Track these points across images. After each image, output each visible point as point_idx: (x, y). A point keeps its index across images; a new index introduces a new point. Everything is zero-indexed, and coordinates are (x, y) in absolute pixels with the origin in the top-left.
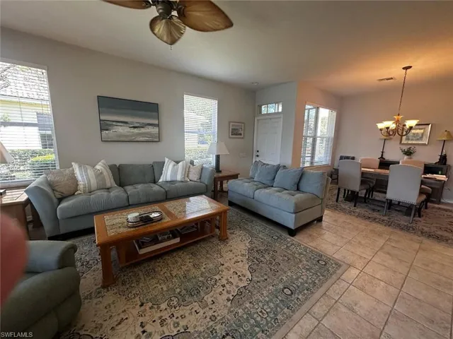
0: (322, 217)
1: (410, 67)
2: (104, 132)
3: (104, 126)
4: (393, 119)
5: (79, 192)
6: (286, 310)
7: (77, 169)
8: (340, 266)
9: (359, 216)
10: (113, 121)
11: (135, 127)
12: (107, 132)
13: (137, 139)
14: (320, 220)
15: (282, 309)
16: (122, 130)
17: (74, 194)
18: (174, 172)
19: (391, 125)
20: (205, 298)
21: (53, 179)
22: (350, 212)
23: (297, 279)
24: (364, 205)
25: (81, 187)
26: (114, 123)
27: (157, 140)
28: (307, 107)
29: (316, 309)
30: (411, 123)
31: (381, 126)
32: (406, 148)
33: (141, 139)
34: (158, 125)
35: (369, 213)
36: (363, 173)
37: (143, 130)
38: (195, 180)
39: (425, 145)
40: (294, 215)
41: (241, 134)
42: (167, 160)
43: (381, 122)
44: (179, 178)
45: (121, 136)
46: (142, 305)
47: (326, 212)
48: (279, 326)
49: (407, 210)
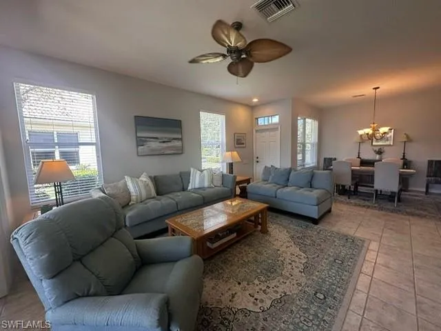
0: (331, 208)
1: (378, 88)
2: (140, 148)
3: (140, 142)
4: (371, 127)
5: (132, 202)
6: (346, 273)
7: (130, 182)
8: (364, 241)
9: (356, 205)
10: (148, 138)
11: (164, 142)
12: (142, 147)
13: (166, 153)
14: (330, 211)
15: (343, 273)
16: (154, 145)
17: (128, 204)
18: (202, 180)
19: (369, 131)
20: (283, 273)
21: (111, 192)
22: (347, 203)
23: (340, 253)
24: (354, 197)
25: (134, 198)
26: (148, 139)
27: (180, 152)
28: (299, 118)
29: (364, 269)
30: (383, 130)
31: (361, 132)
32: (377, 149)
33: (169, 152)
34: (181, 139)
35: (362, 202)
36: (353, 171)
37: (169, 144)
38: (219, 185)
39: (390, 145)
40: (317, 207)
41: (243, 144)
42: (192, 170)
43: (362, 129)
44: (206, 184)
45: (153, 150)
46: (239, 284)
47: (333, 205)
48: (347, 283)
49: (390, 197)
